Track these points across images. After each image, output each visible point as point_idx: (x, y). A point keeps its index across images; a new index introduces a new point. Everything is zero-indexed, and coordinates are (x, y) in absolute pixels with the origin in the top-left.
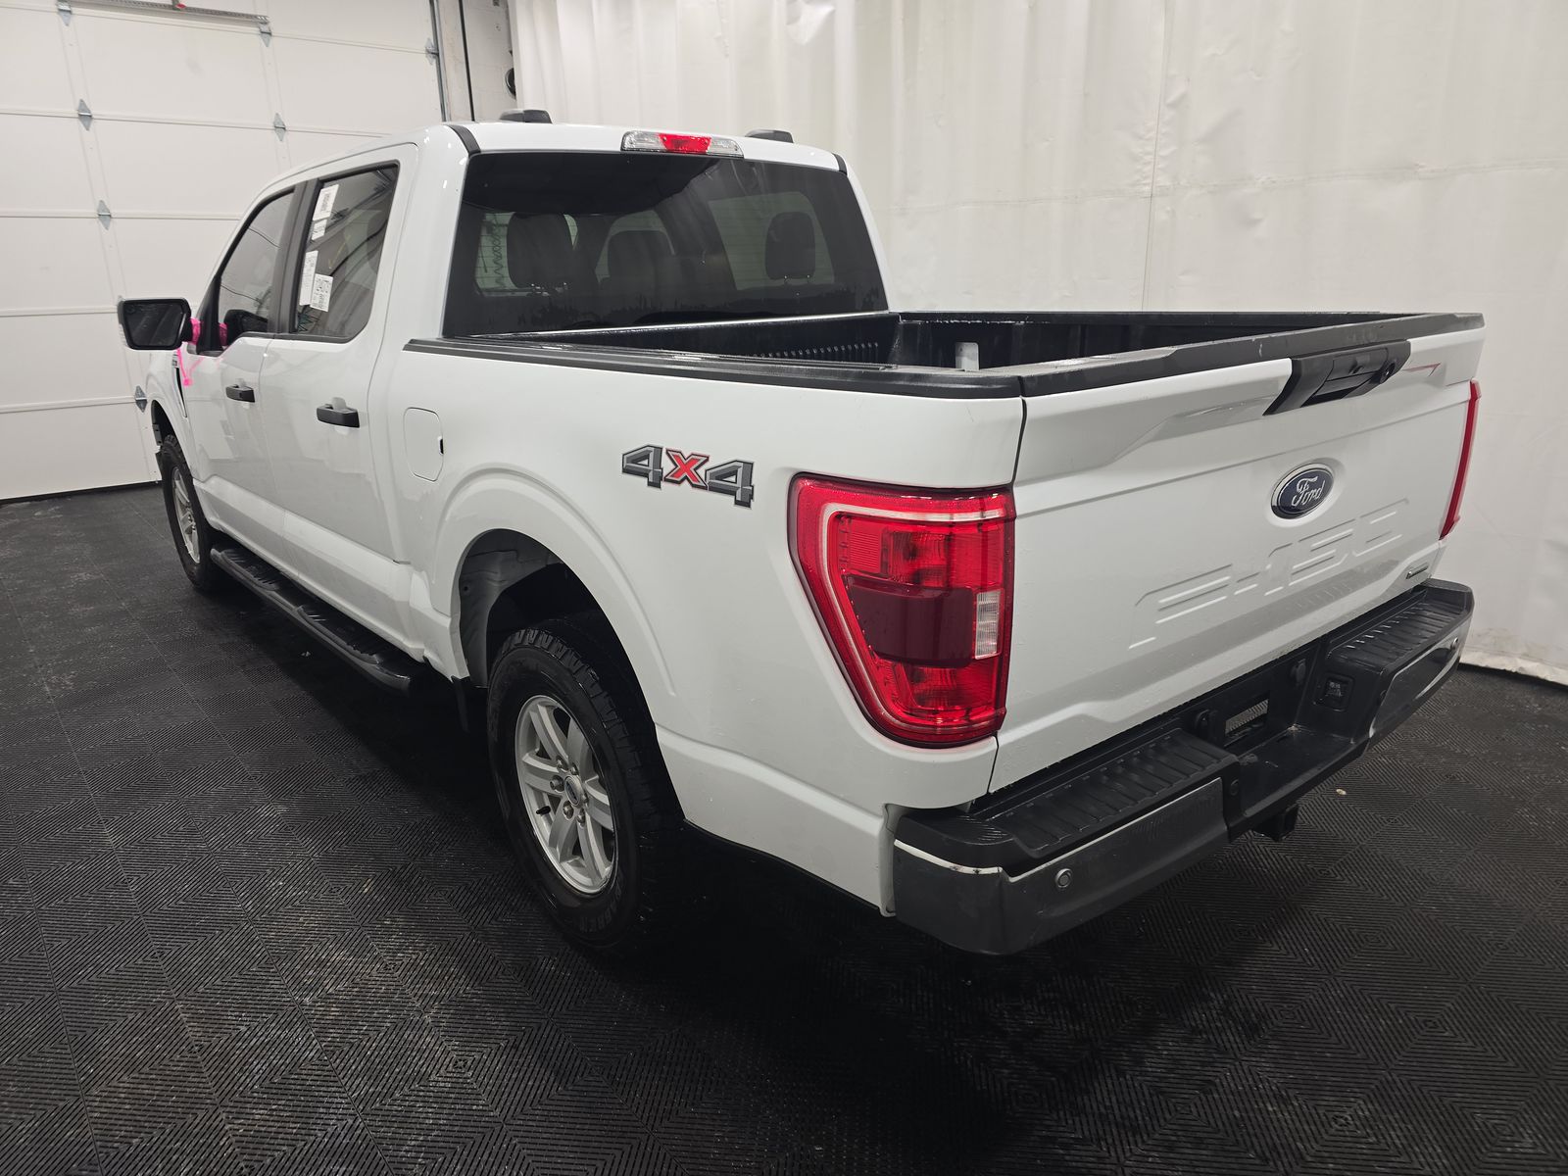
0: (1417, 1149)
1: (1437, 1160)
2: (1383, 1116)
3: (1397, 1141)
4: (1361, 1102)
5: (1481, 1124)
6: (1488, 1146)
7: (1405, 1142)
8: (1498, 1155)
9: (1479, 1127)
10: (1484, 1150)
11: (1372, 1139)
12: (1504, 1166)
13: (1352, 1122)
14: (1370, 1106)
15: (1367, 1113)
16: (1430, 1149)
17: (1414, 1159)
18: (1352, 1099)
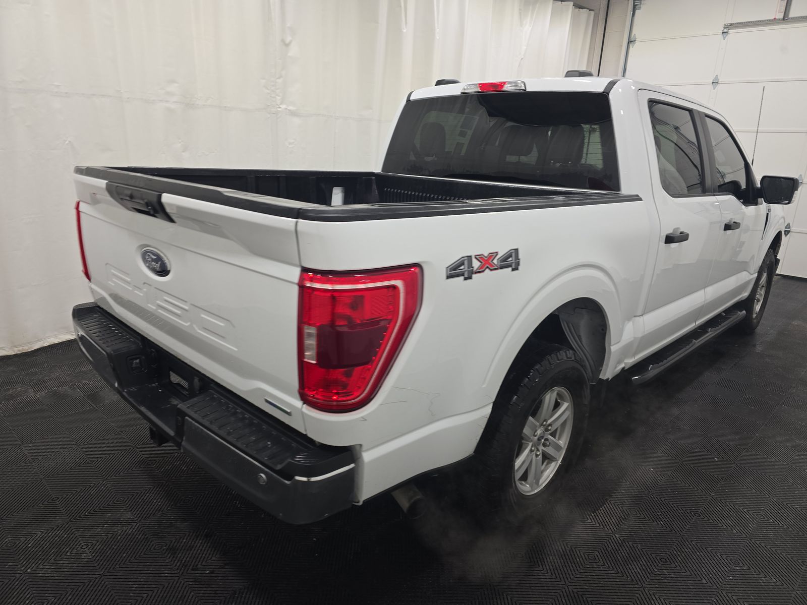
0: (53, 567)
1: (43, 572)
2: (77, 562)
3: (62, 562)
4: (90, 557)
5: (48, 598)
6: (35, 595)
7: (60, 565)
8: (28, 596)
9: (47, 596)
10: (34, 592)
11: (68, 554)
12: (21, 596)
13: (82, 550)
14: (86, 560)
15: (83, 557)
16: (50, 572)
17: (49, 564)
18: (93, 555)
